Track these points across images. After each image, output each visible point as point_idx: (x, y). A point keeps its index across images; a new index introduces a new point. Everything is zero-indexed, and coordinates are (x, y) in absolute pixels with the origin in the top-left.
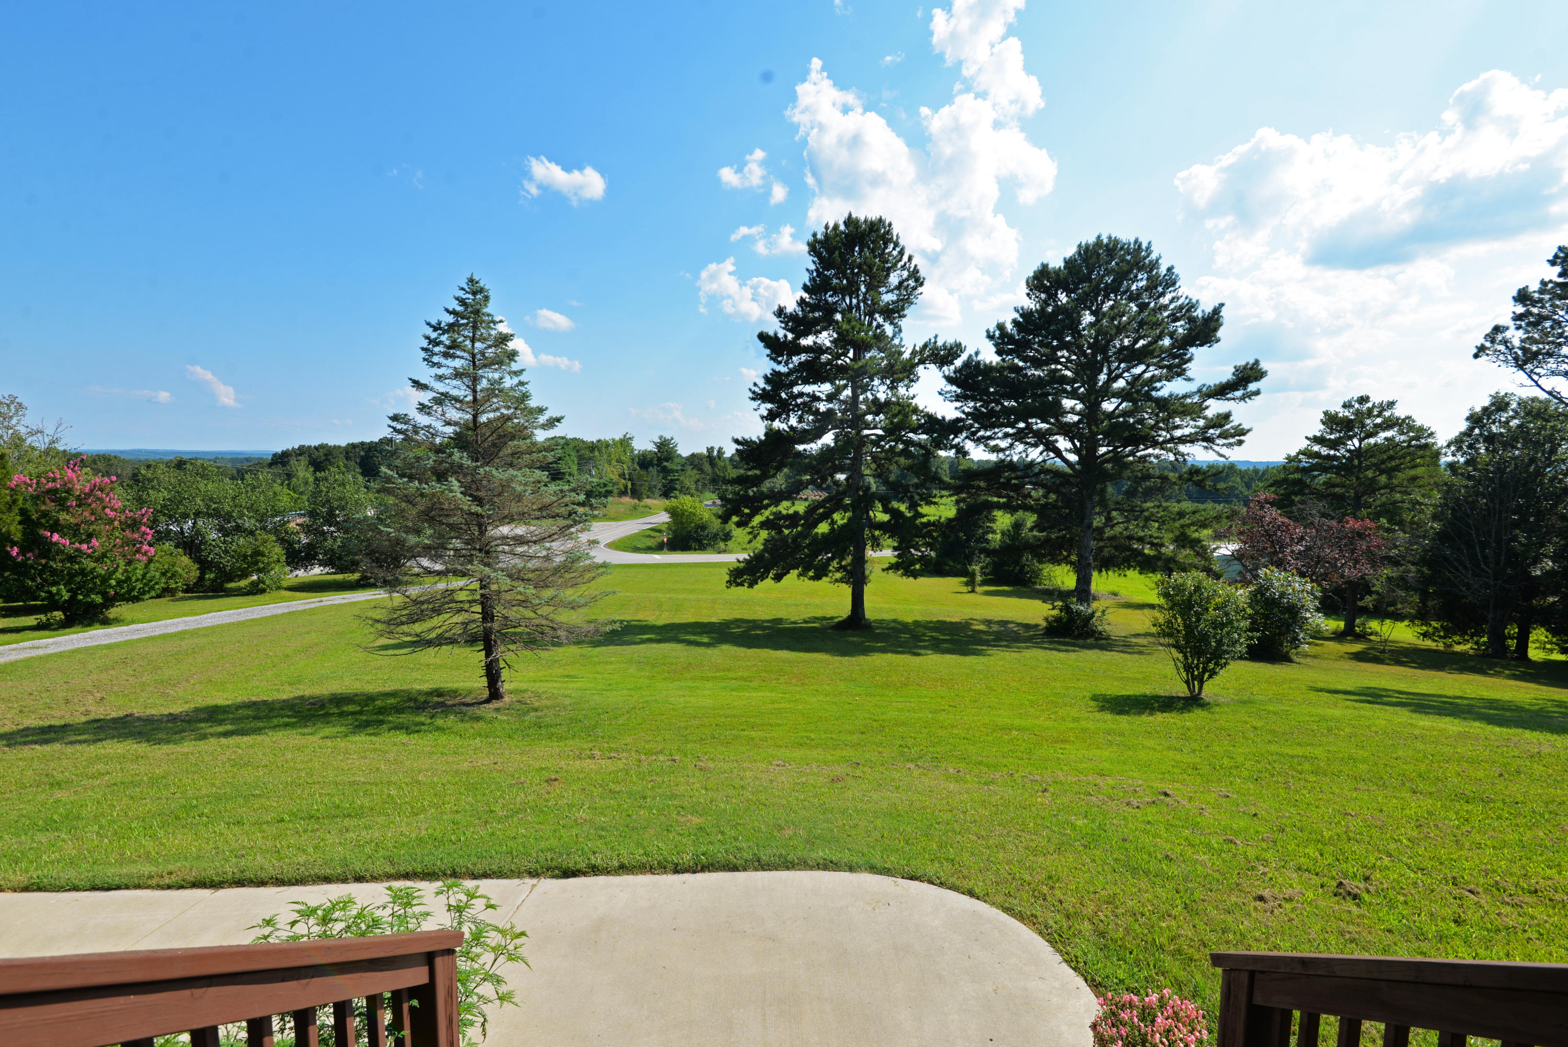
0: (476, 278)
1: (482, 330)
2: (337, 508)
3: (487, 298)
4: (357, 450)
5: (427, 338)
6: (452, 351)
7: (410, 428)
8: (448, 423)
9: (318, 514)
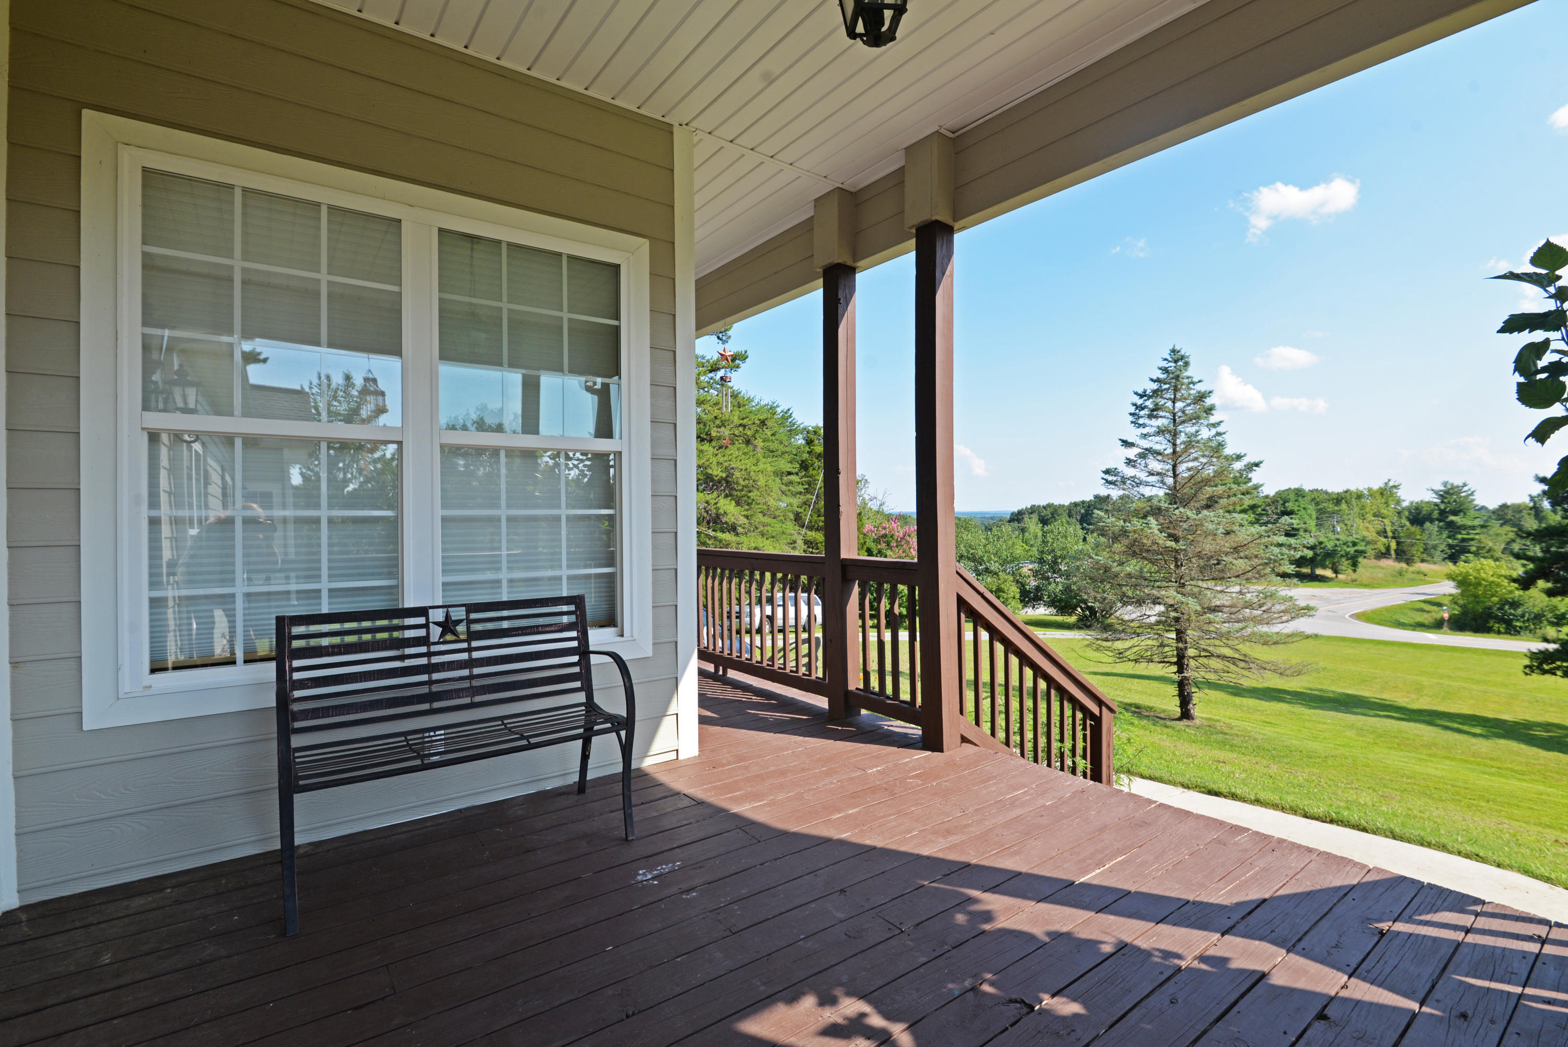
0: (1177, 348)
1: (1183, 392)
2: (1060, 557)
3: (1187, 364)
4: (1078, 508)
5: (1134, 405)
6: (1155, 413)
7: (1119, 479)
8: (1151, 474)
9: (1045, 562)
